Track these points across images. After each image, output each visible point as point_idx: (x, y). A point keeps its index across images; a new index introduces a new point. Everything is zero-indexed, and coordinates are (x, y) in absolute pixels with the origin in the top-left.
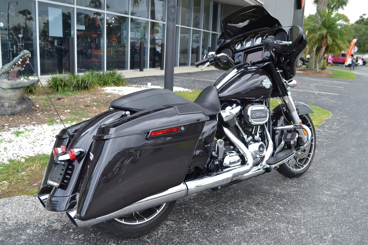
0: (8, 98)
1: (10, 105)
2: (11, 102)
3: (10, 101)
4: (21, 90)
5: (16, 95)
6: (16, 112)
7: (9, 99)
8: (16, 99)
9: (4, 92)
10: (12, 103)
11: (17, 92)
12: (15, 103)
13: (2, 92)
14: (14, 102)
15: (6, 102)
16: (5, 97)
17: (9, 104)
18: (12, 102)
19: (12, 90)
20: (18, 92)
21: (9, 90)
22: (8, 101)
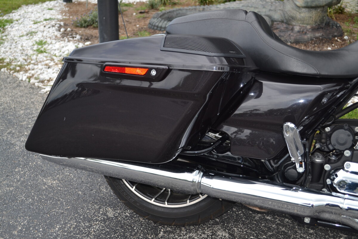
0: (300, 20)
1: (302, 30)
2: (305, 25)
3: (303, 24)
4: (319, 11)
5: (311, 17)
6: (302, 40)
7: (302, 21)
8: (311, 22)
9: (297, 11)
10: (304, 28)
11: (312, 13)
12: (310, 29)
13: (296, 10)
14: (309, 27)
15: (298, 24)
16: (298, 18)
17: (300, 29)
18: (306, 27)
19: (307, 10)
20: (314, 12)
21: (304, 9)
22: (301, 24)
